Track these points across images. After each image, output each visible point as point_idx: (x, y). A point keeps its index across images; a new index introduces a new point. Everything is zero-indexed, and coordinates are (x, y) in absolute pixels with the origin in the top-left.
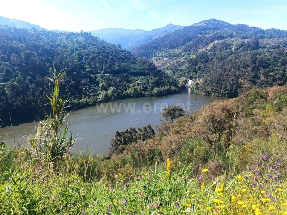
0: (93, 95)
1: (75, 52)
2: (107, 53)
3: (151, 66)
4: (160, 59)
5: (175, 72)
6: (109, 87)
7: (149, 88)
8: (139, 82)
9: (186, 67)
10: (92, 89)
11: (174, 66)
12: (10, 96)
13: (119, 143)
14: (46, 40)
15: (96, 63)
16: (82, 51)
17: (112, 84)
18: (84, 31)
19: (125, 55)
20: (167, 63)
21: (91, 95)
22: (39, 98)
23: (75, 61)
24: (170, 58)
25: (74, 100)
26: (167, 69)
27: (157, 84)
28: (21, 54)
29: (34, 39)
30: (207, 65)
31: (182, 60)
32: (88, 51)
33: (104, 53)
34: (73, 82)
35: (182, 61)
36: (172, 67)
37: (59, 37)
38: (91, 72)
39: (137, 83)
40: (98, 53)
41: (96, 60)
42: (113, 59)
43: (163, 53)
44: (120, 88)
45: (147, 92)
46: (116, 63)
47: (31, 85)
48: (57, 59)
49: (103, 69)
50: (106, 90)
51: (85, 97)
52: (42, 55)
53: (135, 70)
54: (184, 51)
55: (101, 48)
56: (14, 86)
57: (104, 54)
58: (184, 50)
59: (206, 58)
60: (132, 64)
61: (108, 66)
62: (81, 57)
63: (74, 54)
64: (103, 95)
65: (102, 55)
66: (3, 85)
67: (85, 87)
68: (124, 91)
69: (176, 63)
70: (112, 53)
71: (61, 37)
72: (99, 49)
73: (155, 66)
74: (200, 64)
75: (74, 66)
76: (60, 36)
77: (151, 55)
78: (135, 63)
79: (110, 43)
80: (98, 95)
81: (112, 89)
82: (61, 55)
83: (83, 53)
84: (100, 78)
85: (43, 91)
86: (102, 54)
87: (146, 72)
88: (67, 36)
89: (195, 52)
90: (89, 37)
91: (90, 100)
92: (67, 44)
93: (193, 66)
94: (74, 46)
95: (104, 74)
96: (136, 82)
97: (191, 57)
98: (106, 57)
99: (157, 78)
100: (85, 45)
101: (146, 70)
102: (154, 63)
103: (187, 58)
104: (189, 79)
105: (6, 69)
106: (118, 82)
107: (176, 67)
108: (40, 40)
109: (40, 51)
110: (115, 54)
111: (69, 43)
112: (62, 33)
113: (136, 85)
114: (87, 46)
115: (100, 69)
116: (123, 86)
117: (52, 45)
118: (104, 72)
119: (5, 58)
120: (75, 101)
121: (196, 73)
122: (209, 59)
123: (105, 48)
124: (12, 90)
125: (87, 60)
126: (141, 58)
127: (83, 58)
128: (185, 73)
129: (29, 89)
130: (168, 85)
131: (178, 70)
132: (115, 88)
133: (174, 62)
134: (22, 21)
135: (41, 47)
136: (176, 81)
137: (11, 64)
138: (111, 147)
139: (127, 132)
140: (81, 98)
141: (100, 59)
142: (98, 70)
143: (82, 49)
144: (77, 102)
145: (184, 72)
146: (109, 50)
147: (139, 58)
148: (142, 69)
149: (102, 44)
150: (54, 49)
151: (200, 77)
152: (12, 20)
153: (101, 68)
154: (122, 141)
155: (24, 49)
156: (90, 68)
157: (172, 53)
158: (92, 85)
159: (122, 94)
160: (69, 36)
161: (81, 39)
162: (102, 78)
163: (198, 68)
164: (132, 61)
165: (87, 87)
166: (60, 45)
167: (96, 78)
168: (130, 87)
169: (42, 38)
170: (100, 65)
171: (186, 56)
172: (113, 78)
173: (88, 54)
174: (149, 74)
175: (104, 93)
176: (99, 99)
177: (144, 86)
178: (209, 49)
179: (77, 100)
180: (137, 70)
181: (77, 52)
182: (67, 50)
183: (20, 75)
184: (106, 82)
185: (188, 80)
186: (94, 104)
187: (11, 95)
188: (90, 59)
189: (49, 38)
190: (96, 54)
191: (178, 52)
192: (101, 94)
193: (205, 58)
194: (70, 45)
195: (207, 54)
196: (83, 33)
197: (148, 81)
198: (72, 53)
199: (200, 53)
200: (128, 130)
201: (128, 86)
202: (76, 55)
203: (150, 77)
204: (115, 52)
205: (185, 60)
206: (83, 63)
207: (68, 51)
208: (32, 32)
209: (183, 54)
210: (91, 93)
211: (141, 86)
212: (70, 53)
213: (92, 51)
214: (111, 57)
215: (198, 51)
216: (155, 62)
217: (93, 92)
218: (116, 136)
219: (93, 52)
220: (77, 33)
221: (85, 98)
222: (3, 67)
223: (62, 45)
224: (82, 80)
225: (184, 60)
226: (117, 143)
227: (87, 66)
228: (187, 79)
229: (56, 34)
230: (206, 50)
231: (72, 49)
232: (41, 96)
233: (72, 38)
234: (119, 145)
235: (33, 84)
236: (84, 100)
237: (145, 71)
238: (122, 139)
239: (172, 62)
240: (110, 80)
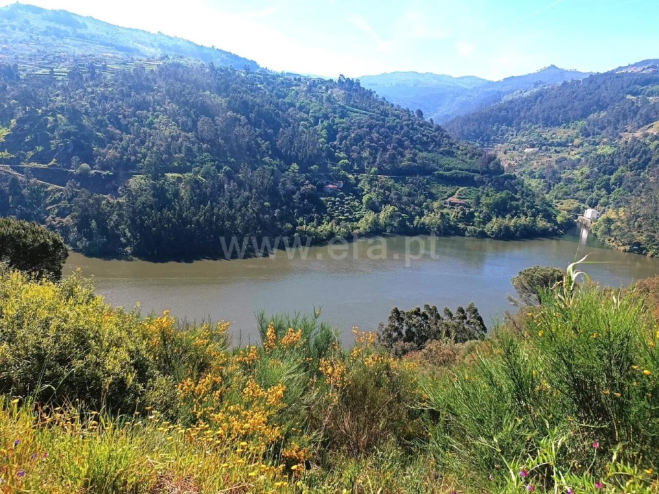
0: (347, 220)
1: (322, 122)
2: (389, 128)
3: (491, 165)
4: (514, 149)
5: (550, 183)
6: (383, 206)
7: (479, 217)
8: (454, 199)
9: (582, 174)
10: (346, 206)
11: (550, 170)
12: (188, 203)
14: (267, 93)
15: (362, 149)
16: (337, 120)
17: (392, 198)
18: (346, 77)
19: (430, 135)
20: (532, 160)
21: (343, 218)
22: (239, 213)
23: (319, 140)
24: (540, 149)
25: (307, 225)
26: (532, 175)
27: (501, 209)
28: (216, 118)
29: (245, 89)
30: (642, 174)
31: (573, 155)
32: (350, 122)
33: (382, 126)
34: (310, 186)
35: (573, 158)
36: (546, 171)
37: (294, 88)
38: (348, 168)
39: (450, 202)
40: (371, 127)
41: (363, 143)
42: (400, 143)
43: (523, 136)
44: (407, 208)
45: (473, 225)
46: (406, 152)
47: (229, 184)
48: (284, 134)
49: (376, 164)
50: (377, 210)
51: (328, 222)
52: (255, 124)
53: (449, 170)
54: (582, 135)
55: (379, 115)
56: (196, 182)
57: (382, 130)
58: (581, 132)
59: (641, 157)
60: (444, 155)
61: (387, 156)
62: (331, 136)
63: (320, 126)
64: (367, 221)
65: (378, 133)
66: (178, 178)
67: (333, 199)
68: (417, 217)
69: (556, 161)
70: (402, 128)
71: (298, 88)
72: (372, 118)
73: (499, 165)
74: (622, 171)
75: (315, 152)
76: (296, 85)
77: (492, 138)
78: (450, 153)
79: (399, 106)
80: (357, 220)
81: (390, 208)
82: (294, 127)
83: (337, 124)
84: (366, 183)
85: (248, 198)
86: (379, 129)
87: (476, 178)
88: (310, 86)
89: (611, 140)
90: (356, 90)
91: (340, 229)
92: (308, 104)
93: (601, 174)
94: (321, 109)
95: (375, 173)
96: (447, 198)
97: (600, 152)
98: (386, 137)
99: (503, 194)
100: (344, 107)
101: (477, 172)
102: (498, 157)
103: (586, 153)
104: (588, 206)
105: (186, 146)
106: (406, 196)
107: (554, 172)
108: (255, 92)
109: (253, 115)
110: (408, 132)
111: (311, 101)
112: (299, 80)
113: (448, 206)
114: (348, 110)
115: (369, 163)
116: (415, 204)
117: (277, 104)
118: (376, 169)
119: (187, 125)
120: (309, 227)
121: (609, 191)
122: (650, 159)
123: (388, 117)
124: (193, 189)
125: (344, 141)
126: (469, 143)
127: (337, 136)
128: (579, 190)
129: (224, 191)
130: (529, 214)
131: (560, 179)
132: (396, 209)
133: (551, 159)
134: (225, 52)
135: (257, 107)
136: (550, 206)
137: (198, 138)
140: (320, 223)
141: (371, 140)
142: (366, 164)
143: (337, 116)
144: (313, 229)
145: (575, 186)
146: (396, 121)
147: (462, 144)
148: (467, 170)
149: (382, 107)
150: (280, 112)
151: (618, 203)
152: (207, 48)
153: (371, 160)
154: (404, 332)
155: (223, 109)
156: (348, 159)
157: (548, 137)
158: (348, 196)
159: (412, 224)
160: (314, 85)
161: (338, 93)
162: (370, 183)
163: (616, 179)
164: (445, 149)
165: (337, 199)
166: (292, 105)
167: (358, 181)
168: (432, 211)
169: (260, 89)
170: (371, 154)
171: (586, 147)
172: (395, 184)
173: (348, 129)
174: (483, 183)
175: (370, 216)
176: (358, 228)
177: (467, 211)
178: (655, 133)
179: (313, 226)
180: (453, 171)
181: (325, 123)
182: (306, 116)
183: (212, 161)
184: (378, 195)
185: (584, 207)
186: (349, 238)
187: (190, 201)
188: (351, 139)
189: (273, 88)
190: (364, 129)
191: (566, 135)
192: (364, 218)
193: (637, 156)
194: (314, 106)
195: (647, 146)
196: (344, 81)
197: (478, 199)
198: (316, 124)
199: (626, 142)
201: (427, 207)
202: (323, 129)
203: (485, 192)
204: (408, 125)
205: (582, 156)
206: (334, 147)
207: (306, 120)
208: (243, 75)
209: (577, 141)
210: (342, 213)
211: (459, 210)
212: (311, 123)
213: (357, 121)
214: (397, 136)
215: (621, 137)
216: (500, 155)
217: (347, 212)
218: (390, 318)
219: (359, 123)
220: (331, 81)
221: (330, 224)
222: (181, 142)
223: (298, 105)
224: (328, 183)
225: (578, 156)
227: (342, 155)
228: (582, 205)
229: (288, 81)
230: (646, 135)
231: (317, 115)
232: (244, 209)
233: (320, 91)
234: (395, 340)
235: (232, 181)
236: (326, 227)
237: (474, 176)
238: (402, 328)
239: (545, 160)
240: (389, 189)
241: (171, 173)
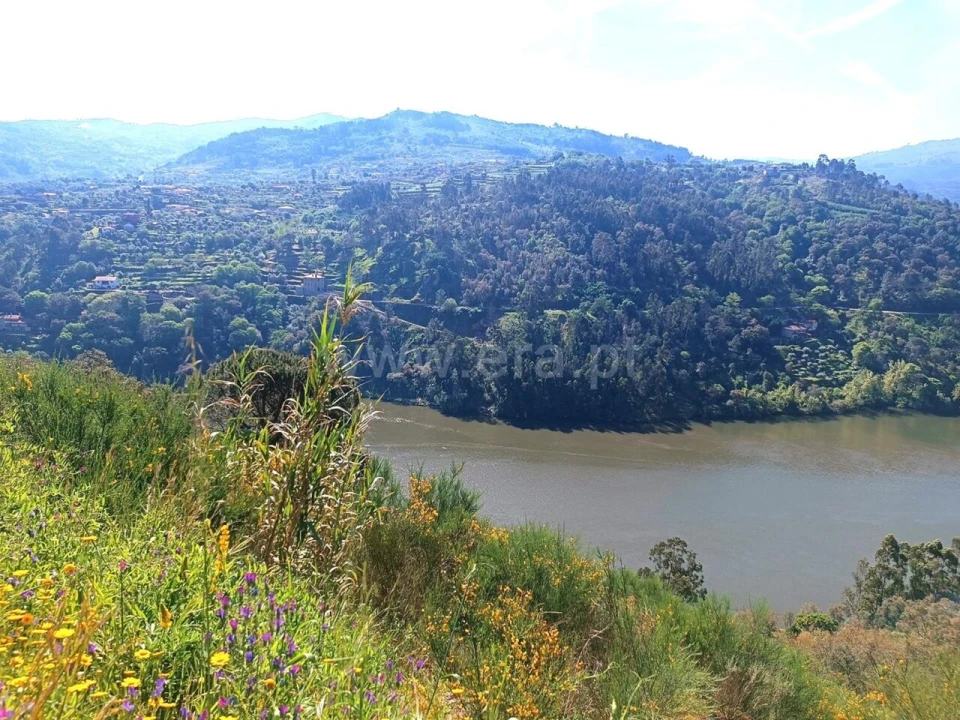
0: (822, 383)
1: (785, 228)
2: (908, 233)
6: (891, 361)
10: (821, 361)
12: (571, 350)
13: (889, 583)
14: (698, 192)
15: (855, 268)
16: (810, 225)
17: (909, 350)
18: (830, 158)
21: (815, 379)
22: (641, 366)
23: (779, 257)
25: (750, 388)
28: (618, 232)
29: (664, 189)
32: (834, 226)
33: (895, 231)
34: (758, 327)
37: (741, 181)
38: (829, 300)
40: (872, 233)
41: (857, 259)
42: (929, 258)
44: (941, 368)
46: (940, 271)
47: (629, 324)
48: (719, 249)
49: (880, 292)
50: (878, 369)
51: (787, 385)
52: (676, 238)
55: (888, 213)
56: (584, 321)
57: (894, 237)
61: (902, 279)
62: (800, 246)
63: (781, 235)
64: (859, 386)
65: (886, 241)
66: (562, 316)
67: (797, 348)
70: (933, 232)
71: (748, 180)
72: (876, 219)
75: (771, 274)
76: (745, 177)
79: (929, 197)
80: (841, 384)
81: (904, 367)
82: (735, 240)
83: (811, 230)
84: (861, 323)
85: (657, 345)
86: (887, 236)
88: (768, 176)
90: (847, 177)
91: (807, 398)
92: (762, 203)
94: (783, 209)
95: (878, 307)
98: (901, 248)
100: (825, 205)
105: (575, 273)
106: (938, 346)
108: (679, 192)
109: (673, 225)
110: (945, 238)
111: (768, 199)
112: (751, 169)
114: (832, 208)
115: (866, 291)
116: (955, 361)
117: (712, 206)
118: (880, 301)
119: (578, 245)
120: (752, 391)
123: (905, 214)
124: (578, 332)
125: (823, 257)
127: (811, 250)
129: (621, 334)
132: (917, 368)
134: (642, 140)
135: (679, 213)
137: (591, 261)
138: (854, 590)
139: (936, 550)
140: (772, 386)
141: (873, 254)
142: (861, 292)
143: (812, 218)
144: (759, 395)
146: (921, 221)
149: (894, 201)
150: (716, 218)
152: (618, 138)
153: (871, 286)
154: (907, 581)
155: (629, 220)
156: (827, 284)
158: (825, 344)
159: (949, 394)
160: (774, 176)
161: (815, 184)
162: (867, 323)
165: (805, 348)
166: (737, 206)
167: (845, 319)
169: (687, 187)
170: (870, 276)
172: (917, 326)
173: (830, 238)
175: (866, 379)
176: (842, 397)
179: (759, 391)
181: (791, 230)
182: (758, 220)
183: (607, 292)
184: (883, 343)
186: (824, 413)
187: (574, 348)
188: (834, 254)
189: (709, 184)
190: (859, 237)
192: (853, 382)
194: (774, 204)
196: (828, 163)
198: (775, 231)
200: (940, 546)
202: (785, 239)
204: (945, 227)
206: (805, 267)
207: (759, 227)
208: (664, 170)
210: (814, 372)
212: (766, 232)
213: (846, 225)
214: (923, 246)
217: (822, 370)
218: (880, 553)
219: (850, 228)
220: (805, 165)
221: (790, 388)
222: (569, 269)
223: (745, 206)
224: (790, 323)
226: (879, 584)
227: (818, 278)
229: (732, 173)
231: (776, 219)
232: (648, 361)
233: (785, 182)
234: (890, 592)
235: (634, 320)
236: (782, 394)
238: (904, 573)
240: (904, 334)
241: (552, 309)
